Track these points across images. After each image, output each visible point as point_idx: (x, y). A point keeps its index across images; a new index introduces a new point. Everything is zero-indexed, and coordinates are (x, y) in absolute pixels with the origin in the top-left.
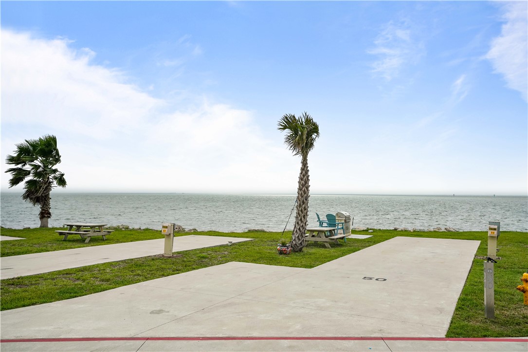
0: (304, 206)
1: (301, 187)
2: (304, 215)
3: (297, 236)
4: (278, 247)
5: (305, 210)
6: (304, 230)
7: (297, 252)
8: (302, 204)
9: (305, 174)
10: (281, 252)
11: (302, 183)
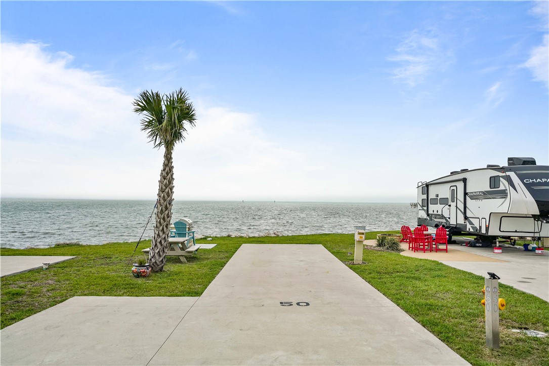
0: (167, 212)
1: (164, 187)
2: (167, 224)
3: (157, 251)
4: (134, 268)
5: (168, 217)
6: (166, 243)
7: (157, 272)
8: (164, 209)
9: (169, 171)
10: (138, 275)
11: (165, 183)
